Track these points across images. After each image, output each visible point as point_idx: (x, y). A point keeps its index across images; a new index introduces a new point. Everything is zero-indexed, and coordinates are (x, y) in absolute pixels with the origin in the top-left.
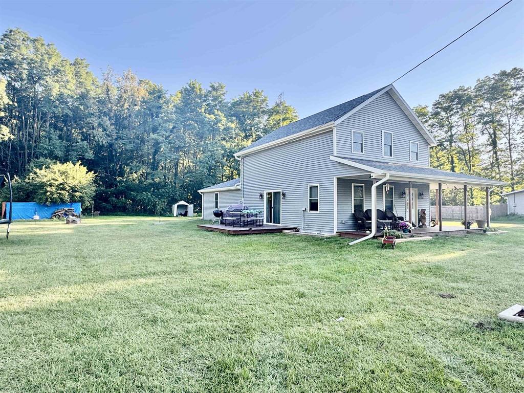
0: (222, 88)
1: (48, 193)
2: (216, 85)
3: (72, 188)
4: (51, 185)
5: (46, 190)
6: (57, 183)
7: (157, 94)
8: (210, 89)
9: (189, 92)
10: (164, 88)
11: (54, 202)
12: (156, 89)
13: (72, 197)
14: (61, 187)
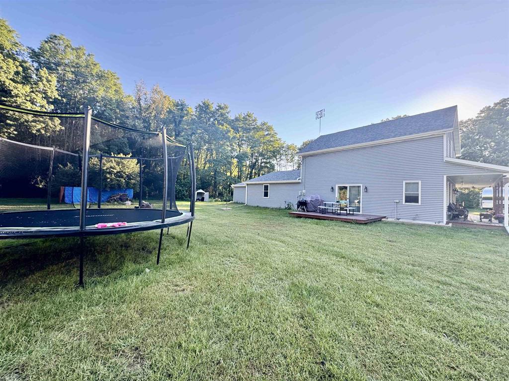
0: (227, 108)
1: (109, 180)
2: (222, 105)
3: (128, 176)
4: (110, 173)
5: (106, 176)
6: (115, 171)
7: (181, 107)
8: (217, 108)
9: (204, 108)
10: (186, 102)
11: (112, 188)
12: (180, 103)
13: (127, 183)
14: (119, 175)
